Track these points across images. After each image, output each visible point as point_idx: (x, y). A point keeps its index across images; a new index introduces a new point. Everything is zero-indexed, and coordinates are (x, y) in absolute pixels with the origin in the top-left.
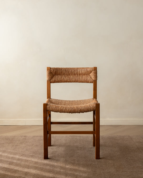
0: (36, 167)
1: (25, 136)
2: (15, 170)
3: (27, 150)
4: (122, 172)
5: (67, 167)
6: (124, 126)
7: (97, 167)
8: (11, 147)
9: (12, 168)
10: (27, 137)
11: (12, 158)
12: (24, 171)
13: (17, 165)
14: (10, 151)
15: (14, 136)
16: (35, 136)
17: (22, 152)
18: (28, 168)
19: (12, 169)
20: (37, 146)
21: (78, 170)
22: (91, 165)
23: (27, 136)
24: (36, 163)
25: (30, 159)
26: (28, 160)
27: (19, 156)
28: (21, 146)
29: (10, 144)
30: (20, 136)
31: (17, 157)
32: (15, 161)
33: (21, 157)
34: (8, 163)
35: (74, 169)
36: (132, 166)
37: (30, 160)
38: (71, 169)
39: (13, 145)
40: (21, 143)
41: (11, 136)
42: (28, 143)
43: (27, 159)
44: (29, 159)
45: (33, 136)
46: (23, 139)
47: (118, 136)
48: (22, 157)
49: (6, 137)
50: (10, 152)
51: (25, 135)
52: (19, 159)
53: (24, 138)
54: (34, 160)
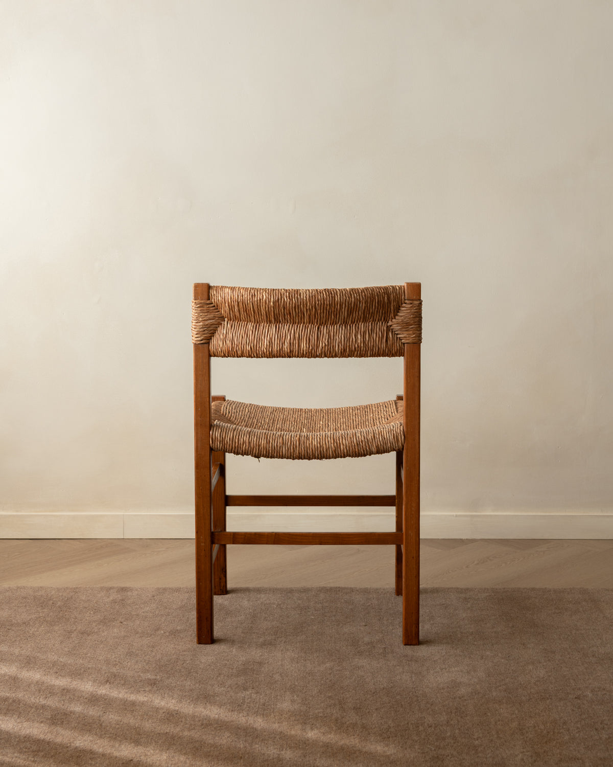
0: (173, 737)
1: (123, 590)
2: (76, 748)
3: (130, 654)
4: (561, 760)
5: (312, 734)
6: (560, 543)
7: (444, 739)
8: (62, 642)
9: (66, 741)
10: (129, 593)
11: (65, 691)
12: (116, 754)
13: (86, 726)
14: (56, 658)
15: (76, 590)
16: (165, 589)
17: (107, 662)
18: (137, 743)
19: (62, 746)
20: (174, 633)
21: (360, 751)
22: (421, 728)
23: (131, 589)
24: (171, 717)
25: (146, 699)
26: (133, 704)
27: (94, 681)
28: (106, 633)
29: (56, 628)
30: (102, 588)
31: (87, 687)
32: (77, 708)
33: (103, 691)
34: (48, 714)
35: (342, 749)
36: (605, 736)
37: (143, 703)
38: (327, 746)
39: (70, 632)
40: (105, 622)
41: (58, 590)
42: (138, 622)
43: (132, 697)
44: (141, 698)
45: (158, 589)
46: (114, 601)
47: (533, 589)
48: (107, 686)
49: (40, 593)
50: (54, 664)
51: (123, 585)
52: (93, 700)
53: (119, 597)
54: (163, 703)
